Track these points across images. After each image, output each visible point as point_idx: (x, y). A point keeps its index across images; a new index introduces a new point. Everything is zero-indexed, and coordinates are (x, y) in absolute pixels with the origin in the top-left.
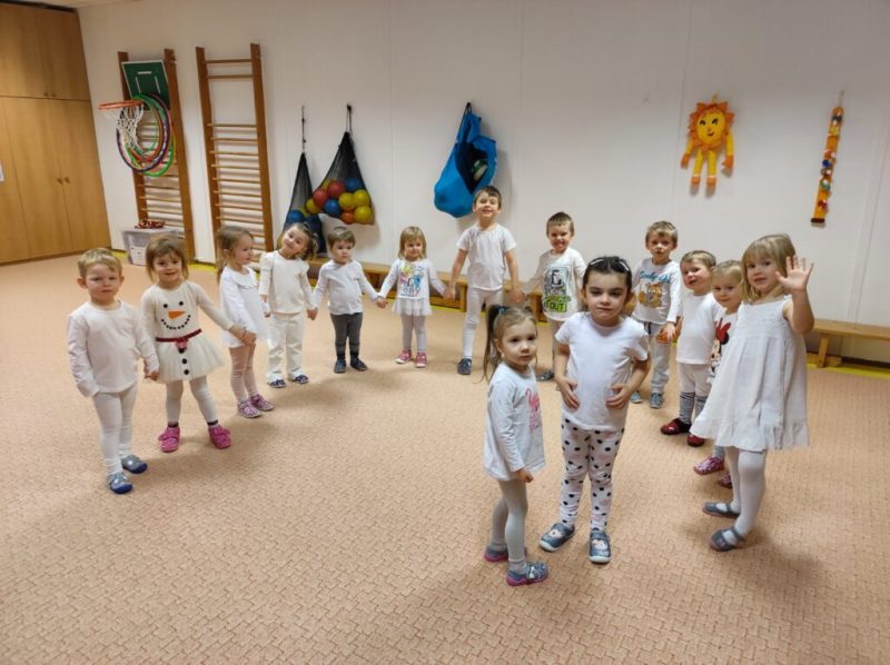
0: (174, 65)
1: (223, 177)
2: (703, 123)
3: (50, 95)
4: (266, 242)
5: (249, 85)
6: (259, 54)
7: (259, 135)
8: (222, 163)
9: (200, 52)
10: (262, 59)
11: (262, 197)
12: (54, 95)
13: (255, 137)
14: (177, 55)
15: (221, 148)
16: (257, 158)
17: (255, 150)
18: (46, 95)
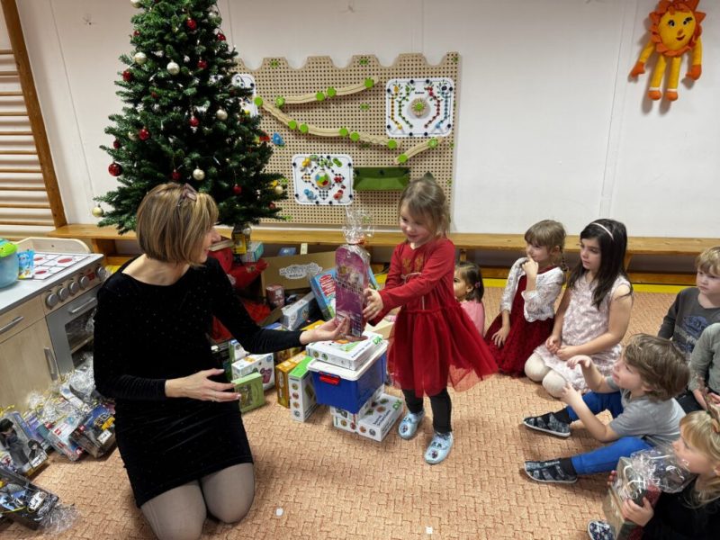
2: (672, 23)
4: (55, 215)
7: (18, 64)
11: (38, 153)
13: (13, 68)
16: (21, 98)
17: (16, 87)
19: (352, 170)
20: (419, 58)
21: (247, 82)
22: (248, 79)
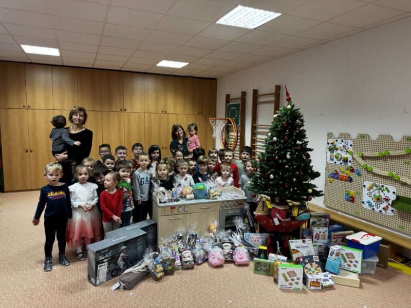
0: (245, 98)
1: (258, 150)
3: (201, 113)
5: (272, 106)
6: (280, 90)
8: (258, 143)
9: (255, 92)
10: (281, 92)
12: (202, 113)
14: (247, 94)
15: (259, 136)
18: (199, 113)
19: (395, 196)
21: (349, 144)
22: (350, 142)
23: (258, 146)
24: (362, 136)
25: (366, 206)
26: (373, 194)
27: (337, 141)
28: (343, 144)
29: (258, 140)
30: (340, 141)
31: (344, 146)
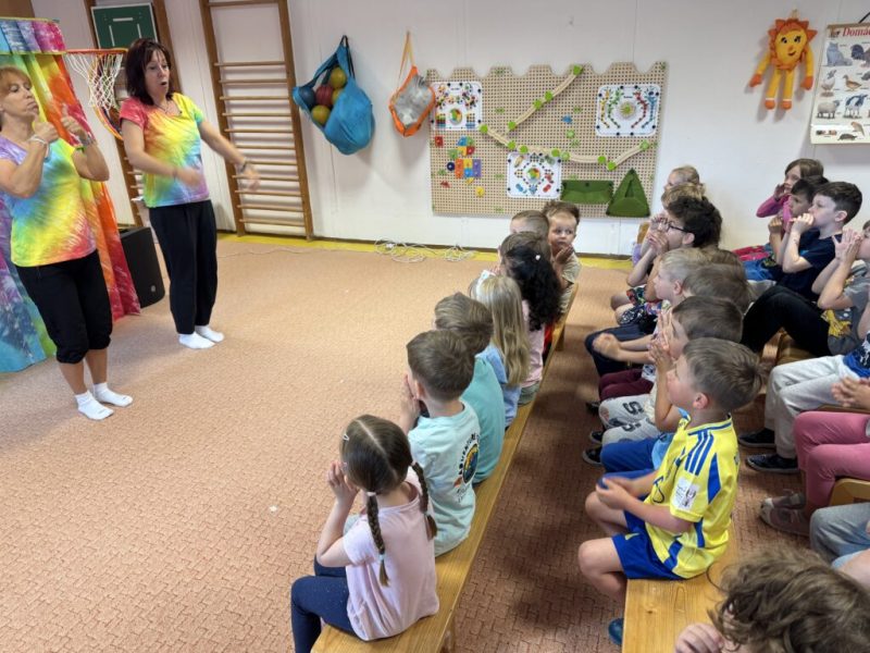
8: (233, 111)
15: (231, 93)
20: (630, 66)
21: (475, 88)
22: (476, 86)
23: (235, 119)
24: (499, 71)
25: (515, 193)
26: (525, 171)
27: (449, 85)
28: (463, 89)
29: (232, 102)
30: (455, 84)
31: (464, 95)
